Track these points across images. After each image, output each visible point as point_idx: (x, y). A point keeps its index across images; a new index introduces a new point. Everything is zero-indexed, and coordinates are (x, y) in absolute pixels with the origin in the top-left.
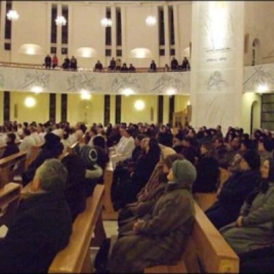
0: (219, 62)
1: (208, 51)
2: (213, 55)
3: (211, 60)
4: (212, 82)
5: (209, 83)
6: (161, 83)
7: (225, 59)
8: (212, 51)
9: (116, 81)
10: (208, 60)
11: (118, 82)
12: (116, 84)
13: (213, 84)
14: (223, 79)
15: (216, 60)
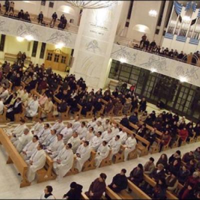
0: (98, 34)
1: (92, 25)
2: (95, 28)
3: (93, 32)
4: (90, 46)
5: (88, 46)
6: (55, 37)
7: (103, 34)
8: (95, 25)
9: (21, 27)
10: (91, 31)
11: (23, 28)
12: (21, 30)
13: (91, 47)
14: (98, 46)
15: (96, 33)
